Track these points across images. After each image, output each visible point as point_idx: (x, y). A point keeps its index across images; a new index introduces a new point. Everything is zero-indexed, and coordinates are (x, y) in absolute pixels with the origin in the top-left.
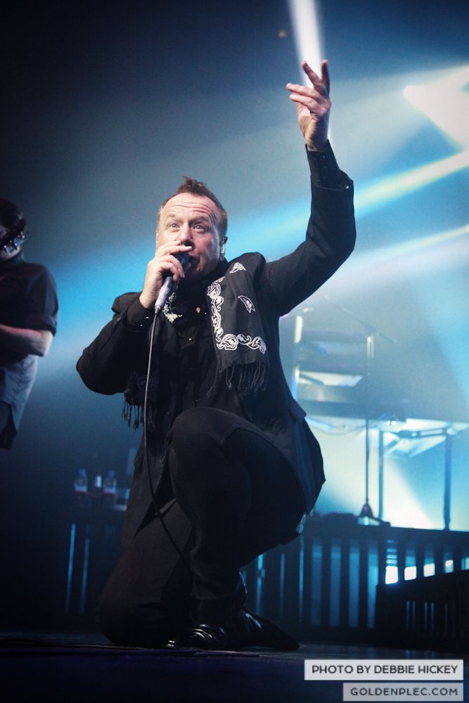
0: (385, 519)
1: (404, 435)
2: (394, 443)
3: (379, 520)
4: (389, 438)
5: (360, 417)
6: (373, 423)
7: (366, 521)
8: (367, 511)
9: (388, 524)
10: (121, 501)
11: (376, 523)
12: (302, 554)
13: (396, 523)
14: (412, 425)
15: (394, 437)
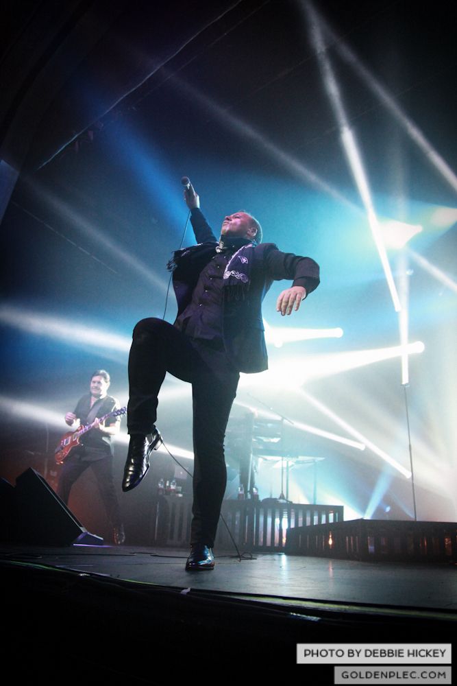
0: (290, 499)
1: (298, 462)
2: (293, 465)
3: (287, 501)
4: (290, 464)
5: (280, 455)
6: (285, 458)
7: (281, 501)
8: (282, 497)
9: (291, 502)
10: (178, 492)
11: (285, 501)
12: (255, 516)
13: (295, 502)
14: (301, 458)
15: (293, 463)
